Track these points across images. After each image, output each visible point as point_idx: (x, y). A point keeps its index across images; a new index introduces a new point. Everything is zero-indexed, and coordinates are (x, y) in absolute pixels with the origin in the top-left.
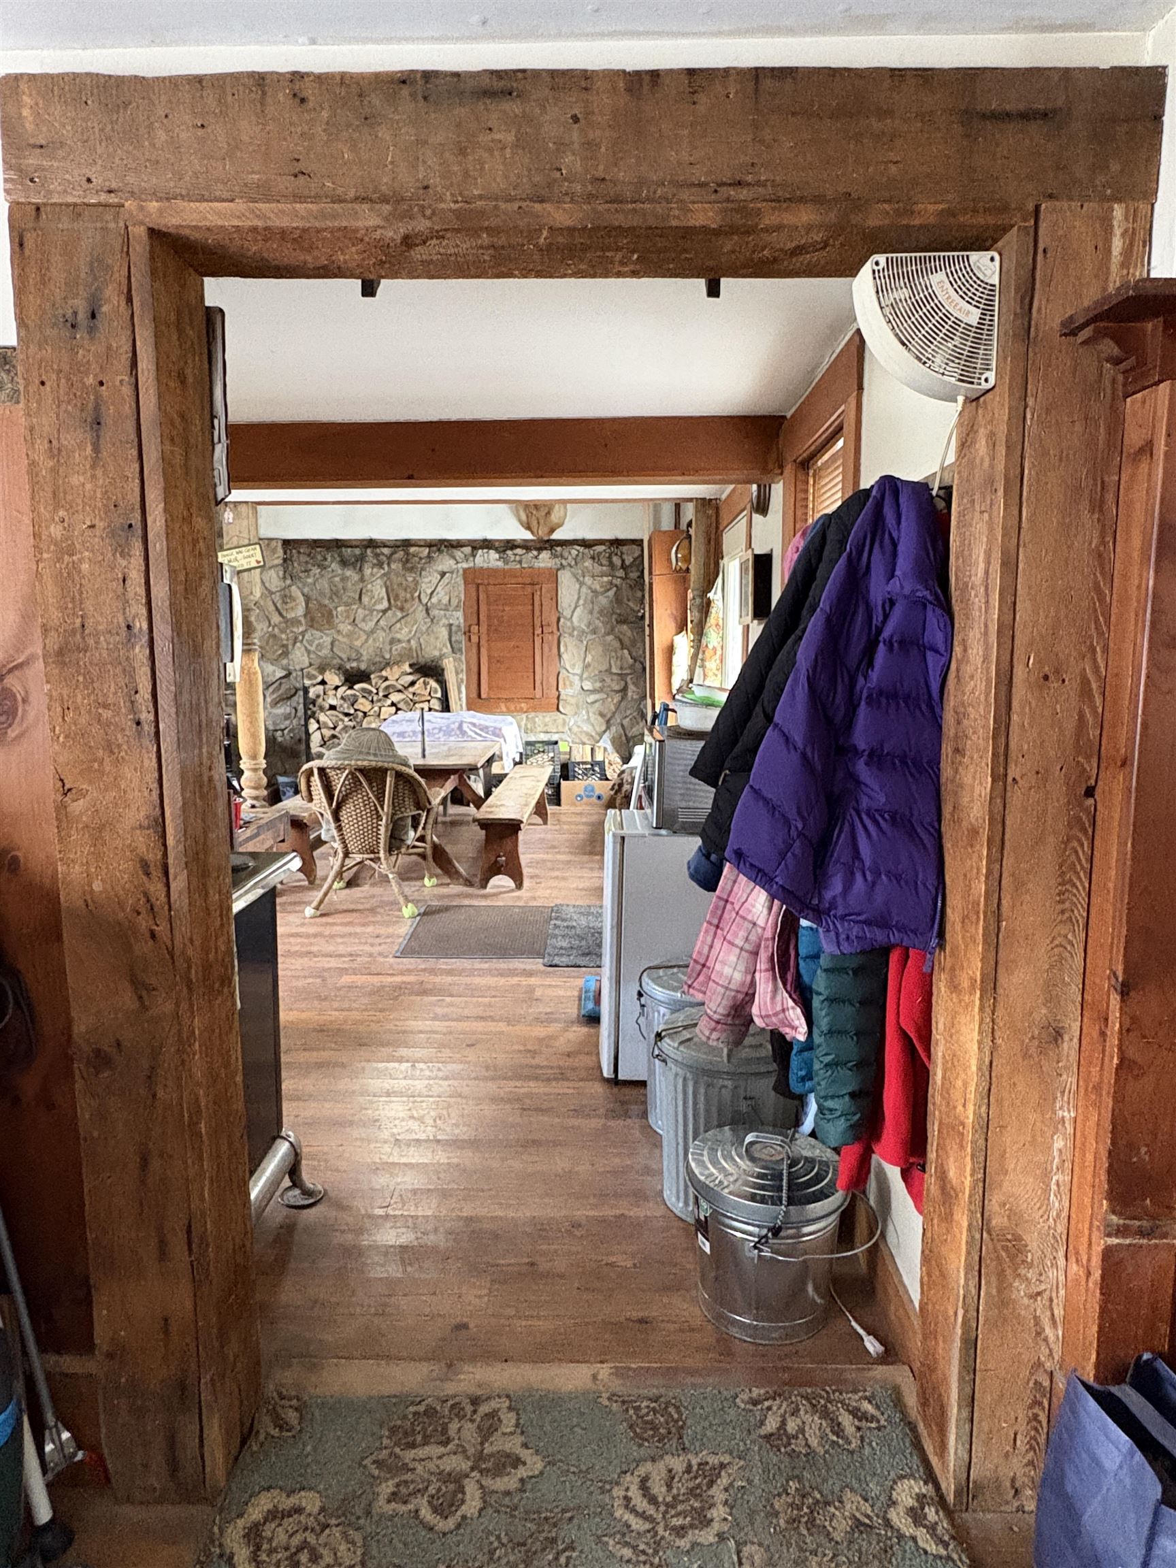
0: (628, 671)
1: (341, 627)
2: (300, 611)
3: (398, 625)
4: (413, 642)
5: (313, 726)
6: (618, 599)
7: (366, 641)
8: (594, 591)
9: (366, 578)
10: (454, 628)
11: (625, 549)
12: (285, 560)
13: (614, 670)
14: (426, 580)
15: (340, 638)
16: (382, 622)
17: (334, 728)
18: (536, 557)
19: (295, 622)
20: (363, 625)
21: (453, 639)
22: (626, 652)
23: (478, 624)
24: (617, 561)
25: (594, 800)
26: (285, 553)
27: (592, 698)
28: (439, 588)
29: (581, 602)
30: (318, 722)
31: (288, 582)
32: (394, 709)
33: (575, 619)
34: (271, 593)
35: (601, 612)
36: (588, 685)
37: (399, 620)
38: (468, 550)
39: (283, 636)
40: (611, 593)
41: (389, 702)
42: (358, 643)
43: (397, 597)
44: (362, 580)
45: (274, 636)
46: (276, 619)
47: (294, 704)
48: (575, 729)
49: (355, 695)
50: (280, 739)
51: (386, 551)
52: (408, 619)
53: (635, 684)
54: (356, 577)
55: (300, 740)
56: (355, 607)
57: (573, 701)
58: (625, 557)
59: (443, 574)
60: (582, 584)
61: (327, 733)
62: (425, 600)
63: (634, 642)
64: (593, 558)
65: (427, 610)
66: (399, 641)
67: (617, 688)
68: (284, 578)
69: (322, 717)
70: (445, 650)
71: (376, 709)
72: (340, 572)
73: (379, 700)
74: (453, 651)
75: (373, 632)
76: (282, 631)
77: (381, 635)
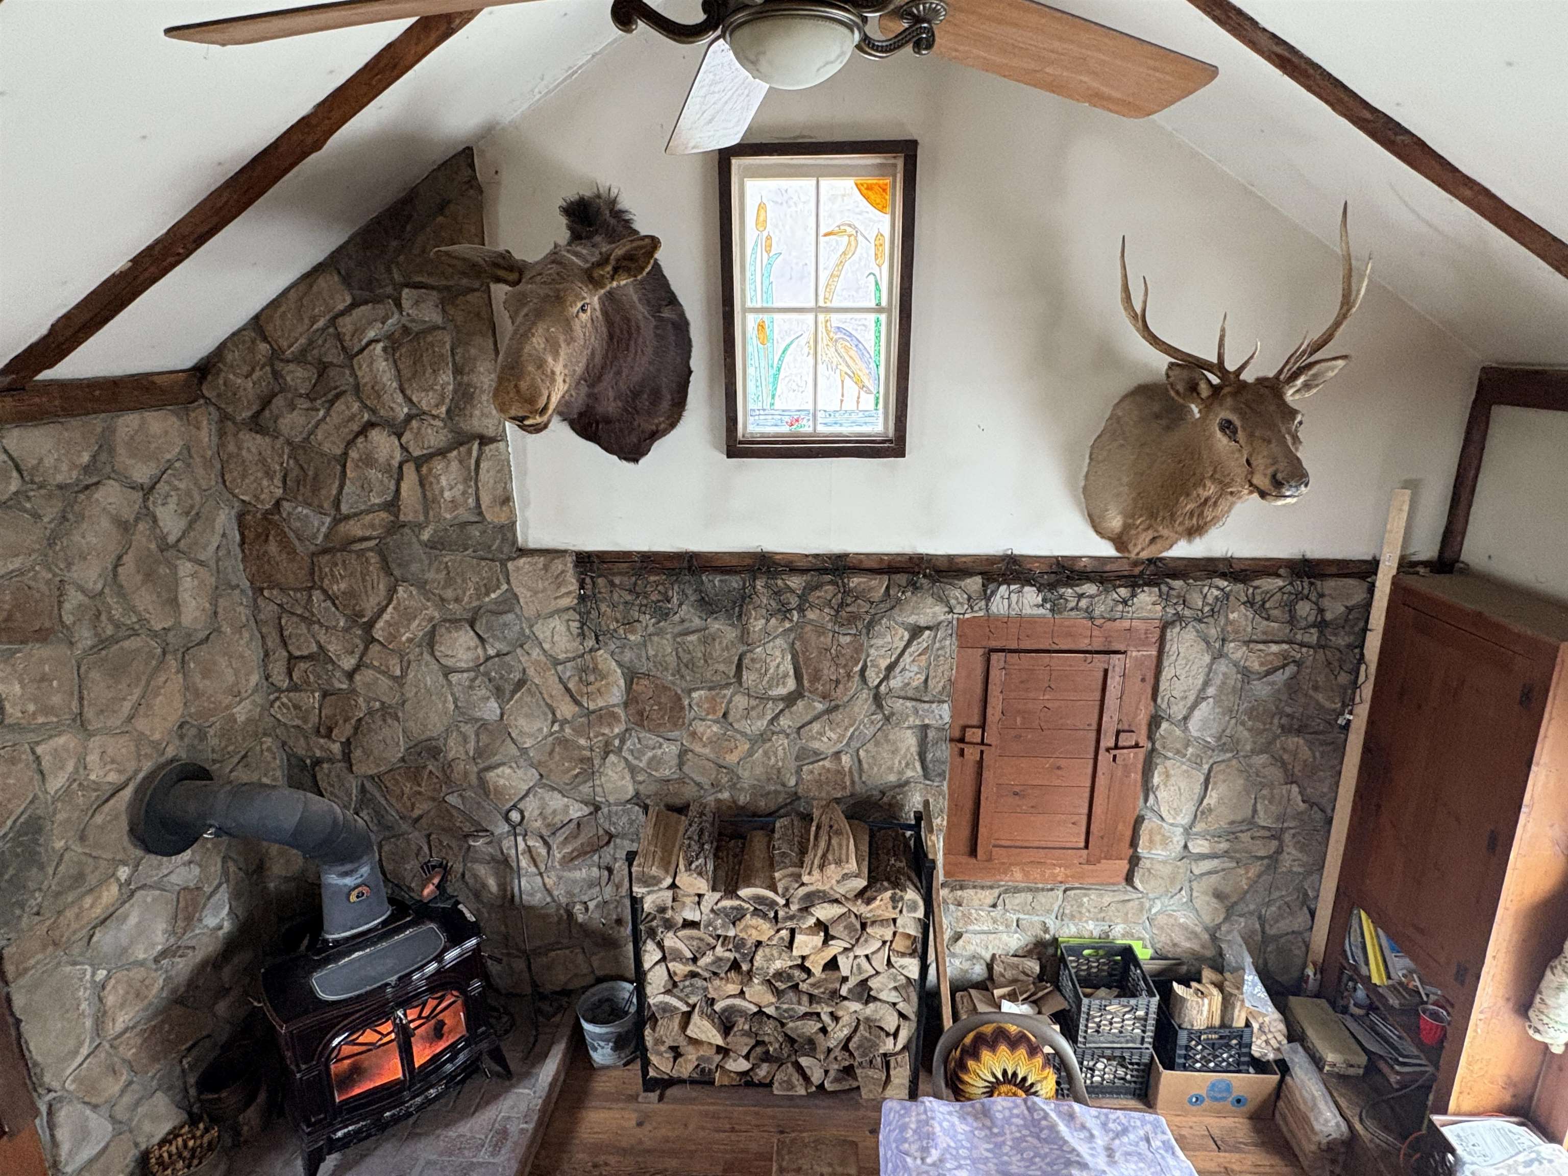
0: (1292, 824)
1: (699, 727)
2: (615, 694)
3: (816, 726)
4: (846, 760)
5: (651, 955)
6: (1292, 687)
7: (751, 752)
8: (1246, 673)
9: (754, 636)
10: (931, 734)
11: (1330, 585)
12: (582, 599)
13: (1263, 819)
14: (879, 642)
15: (698, 749)
16: (784, 722)
17: (695, 960)
18: (1125, 602)
19: (606, 716)
20: (744, 726)
21: (929, 756)
22: (1295, 789)
23: (983, 726)
24: (1304, 609)
25: (1228, 1104)
26: (582, 587)
27: (1206, 865)
28: (907, 659)
29: (1211, 691)
30: (660, 945)
31: (590, 643)
32: (819, 939)
33: (1194, 725)
34: (556, 662)
35: (1250, 712)
36: (1199, 846)
37: (816, 718)
38: (974, 584)
39: (582, 742)
40: (1280, 677)
41: (811, 921)
42: (732, 759)
43: (816, 677)
44: (744, 636)
45: (563, 742)
46: (566, 709)
47: (607, 859)
48: (1161, 920)
49: (738, 909)
50: (580, 918)
51: (796, 582)
52: (837, 716)
53: (1302, 848)
54: (731, 634)
55: (619, 922)
56: (728, 692)
57: (1166, 870)
58: (1326, 603)
59: (916, 632)
60: (1219, 655)
61: (680, 969)
62: (873, 678)
63: (1312, 770)
64: (1250, 603)
65: (877, 699)
66: (817, 756)
67: (1261, 853)
68: (582, 635)
69: (670, 941)
70: (909, 773)
71: (784, 933)
72: (697, 622)
73: (791, 918)
74: (926, 776)
75: (763, 738)
76: (578, 732)
77: (781, 742)
